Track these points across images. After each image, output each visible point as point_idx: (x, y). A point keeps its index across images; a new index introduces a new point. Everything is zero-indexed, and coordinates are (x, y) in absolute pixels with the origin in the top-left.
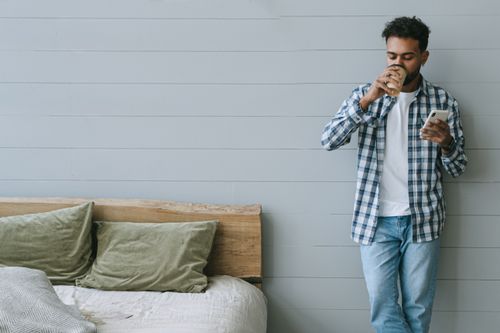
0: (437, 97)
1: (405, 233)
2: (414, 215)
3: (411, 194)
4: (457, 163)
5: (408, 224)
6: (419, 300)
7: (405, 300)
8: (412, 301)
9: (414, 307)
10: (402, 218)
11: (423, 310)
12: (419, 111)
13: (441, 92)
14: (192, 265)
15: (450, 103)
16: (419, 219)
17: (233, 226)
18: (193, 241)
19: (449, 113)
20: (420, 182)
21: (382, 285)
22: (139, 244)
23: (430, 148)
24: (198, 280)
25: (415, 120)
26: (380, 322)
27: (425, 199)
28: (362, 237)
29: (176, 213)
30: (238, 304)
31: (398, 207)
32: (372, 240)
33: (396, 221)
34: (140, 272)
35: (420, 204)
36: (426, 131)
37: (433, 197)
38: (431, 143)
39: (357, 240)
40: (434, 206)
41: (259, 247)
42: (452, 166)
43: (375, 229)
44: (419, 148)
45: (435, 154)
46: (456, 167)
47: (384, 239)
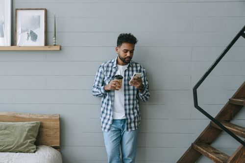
0: (137, 67)
1: (123, 127)
2: (127, 119)
3: (126, 110)
4: (145, 96)
5: (124, 123)
6: (129, 156)
7: (123, 156)
8: (126, 156)
9: (127, 159)
10: (122, 120)
11: (131, 161)
12: (128, 73)
13: (138, 65)
14: (29, 141)
15: (142, 70)
16: (129, 121)
17: (47, 124)
18: (30, 130)
19: (142, 74)
20: (129, 104)
21: (113, 149)
22: (6, 132)
23: (134, 90)
24: (32, 147)
25: (127, 77)
27: (132, 112)
28: (105, 128)
29: (22, 118)
30: (50, 158)
31: (120, 116)
32: (109, 130)
33: (119, 121)
34: (6, 144)
35: (129, 114)
36: (132, 82)
37: (135, 111)
38: (134, 87)
39: (103, 130)
40: (136, 115)
41: (59, 133)
42: (143, 97)
43: (111, 125)
44: (129, 90)
45: (136, 92)
46: (145, 97)
47: (114, 129)
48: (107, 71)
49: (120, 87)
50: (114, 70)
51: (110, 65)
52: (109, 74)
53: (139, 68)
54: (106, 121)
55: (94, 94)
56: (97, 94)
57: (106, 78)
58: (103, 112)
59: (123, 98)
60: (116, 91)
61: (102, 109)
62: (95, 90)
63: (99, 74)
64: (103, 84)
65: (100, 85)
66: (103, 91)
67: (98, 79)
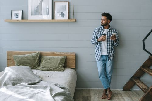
0: (113, 30)
1: (106, 59)
3: (108, 51)
5: (107, 57)
7: (106, 73)
8: (108, 73)
9: (108, 75)
10: (106, 55)
11: (110, 75)
12: (109, 33)
13: (114, 29)
14: (61, 65)
15: (116, 31)
16: (109, 56)
17: (69, 57)
18: (61, 60)
19: (116, 33)
20: (109, 48)
21: (102, 70)
22: (50, 61)
23: (112, 41)
24: (62, 69)
25: (108, 35)
26: (101, 78)
27: (110, 52)
28: (97, 59)
29: (57, 54)
30: (71, 74)
31: (105, 53)
32: (99, 60)
33: (104, 56)
34: (50, 67)
35: (110, 53)
36: (111, 38)
37: (112, 51)
38: (112, 40)
39: (96, 60)
40: (113, 53)
41: (75, 61)
43: (100, 58)
44: (109, 41)
45: (112, 42)
46: (117, 45)
47: (102, 60)
48: (99, 32)
49: (105, 39)
50: (102, 31)
51: (101, 28)
52: (100, 33)
53: (114, 31)
54: (98, 56)
55: (92, 42)
56: (94, 43)
57: (98, 35)
58: (96, 52)
59: (106, 45)
60: (103, 41)
61: (96, 50)
62: (93, 41)
63: (95, 33)
64: (97, 38)
65: (95, 38)
66: (96, 41)
67: (94, 35)
